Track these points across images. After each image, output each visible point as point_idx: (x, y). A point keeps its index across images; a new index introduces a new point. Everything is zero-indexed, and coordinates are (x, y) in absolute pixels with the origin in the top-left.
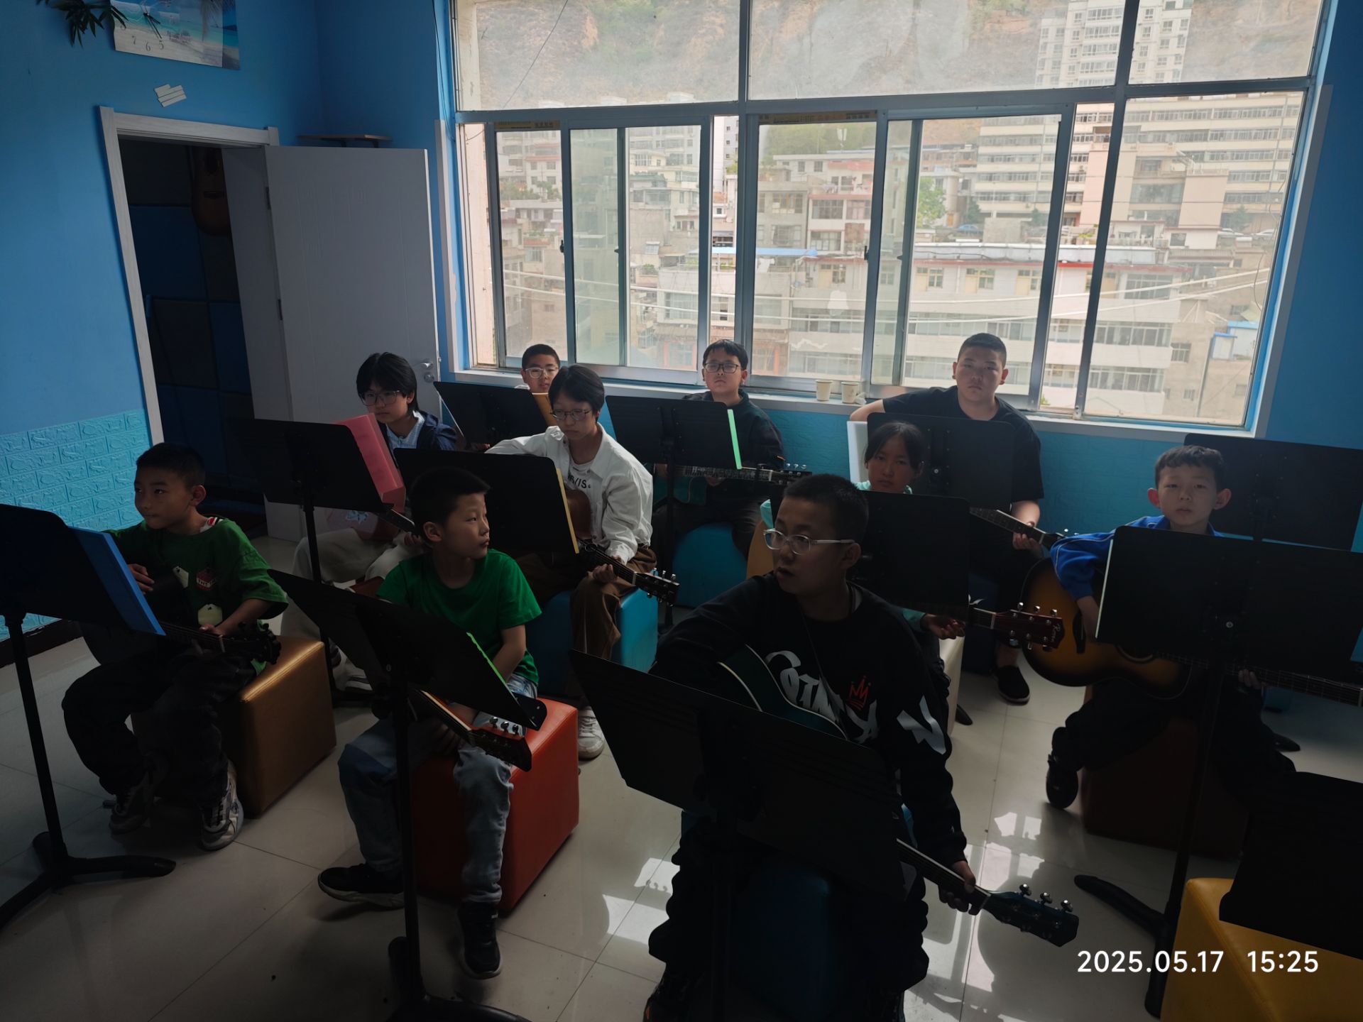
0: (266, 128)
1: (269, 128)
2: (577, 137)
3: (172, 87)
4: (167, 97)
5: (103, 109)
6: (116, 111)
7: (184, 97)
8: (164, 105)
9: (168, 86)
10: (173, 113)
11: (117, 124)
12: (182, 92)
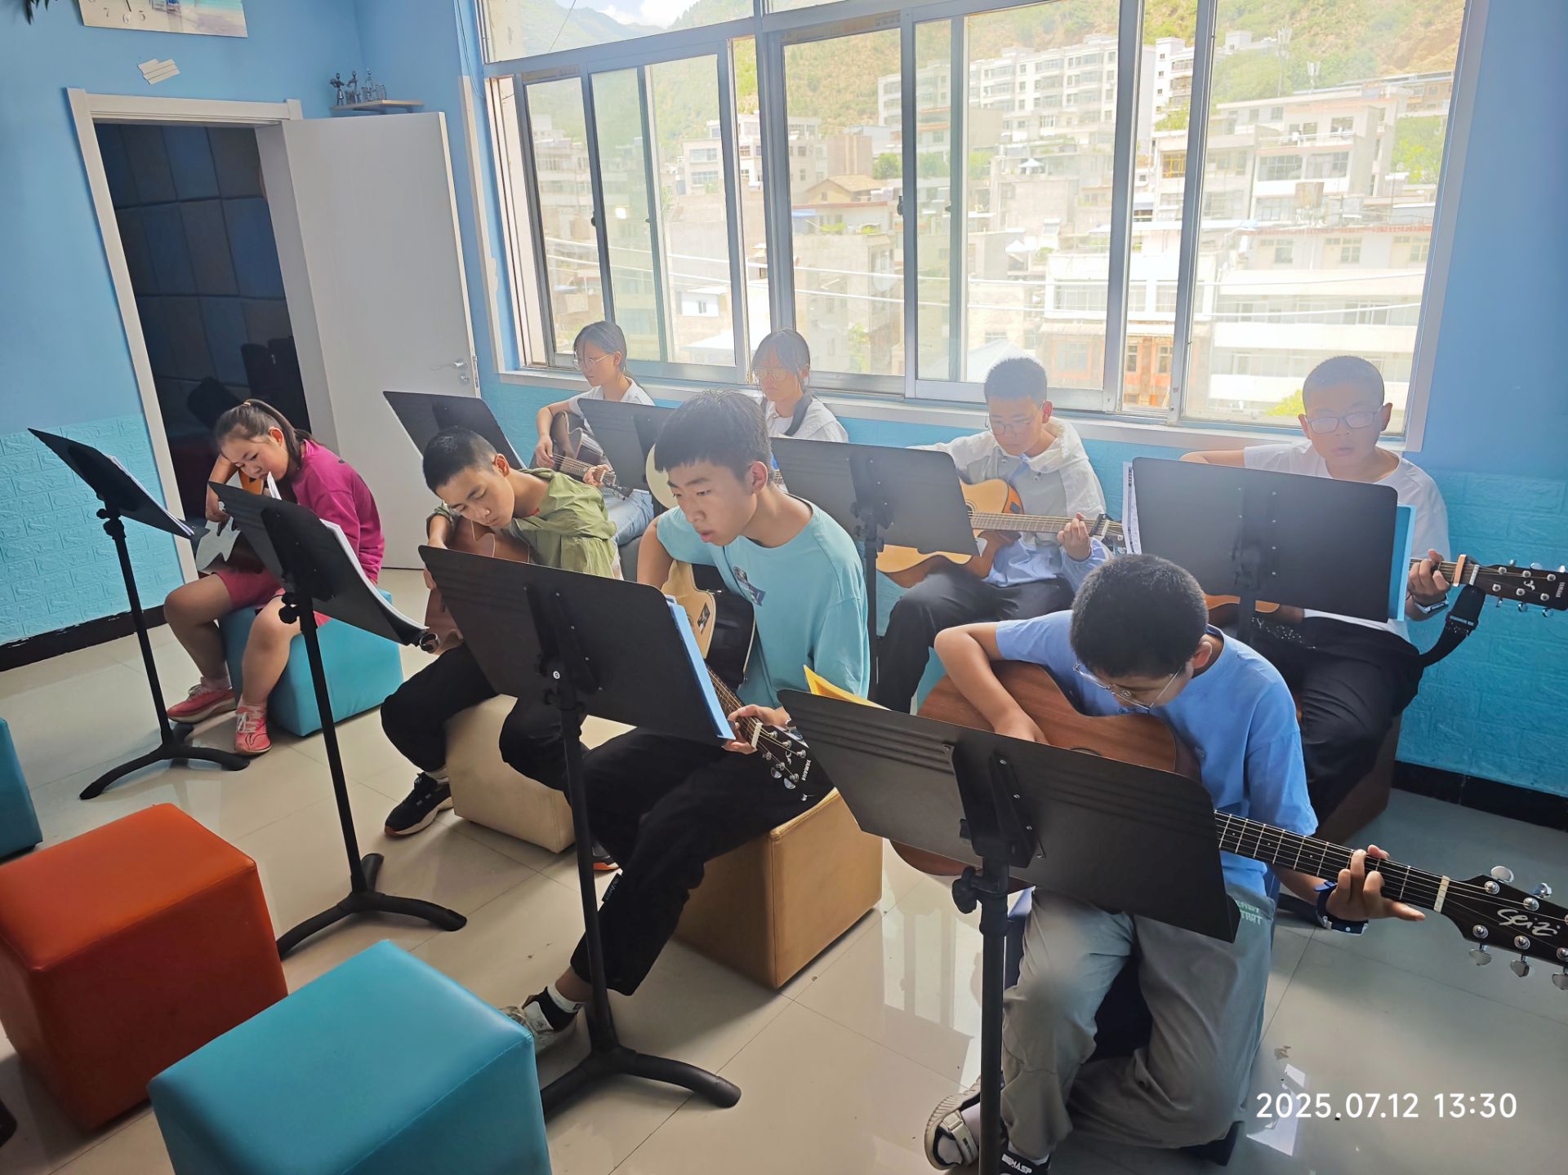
0: (285, 101)
1: (288, 100)
2: (598, 82)
3: (161, 61)
4: (154, 74)
5: (72, 92)
6: (89, 92)
7: (177, 72)
8: (152, 82)
9: (156, 61)
10: (164, 90)
11: (90, 106)
12: (174, 66)
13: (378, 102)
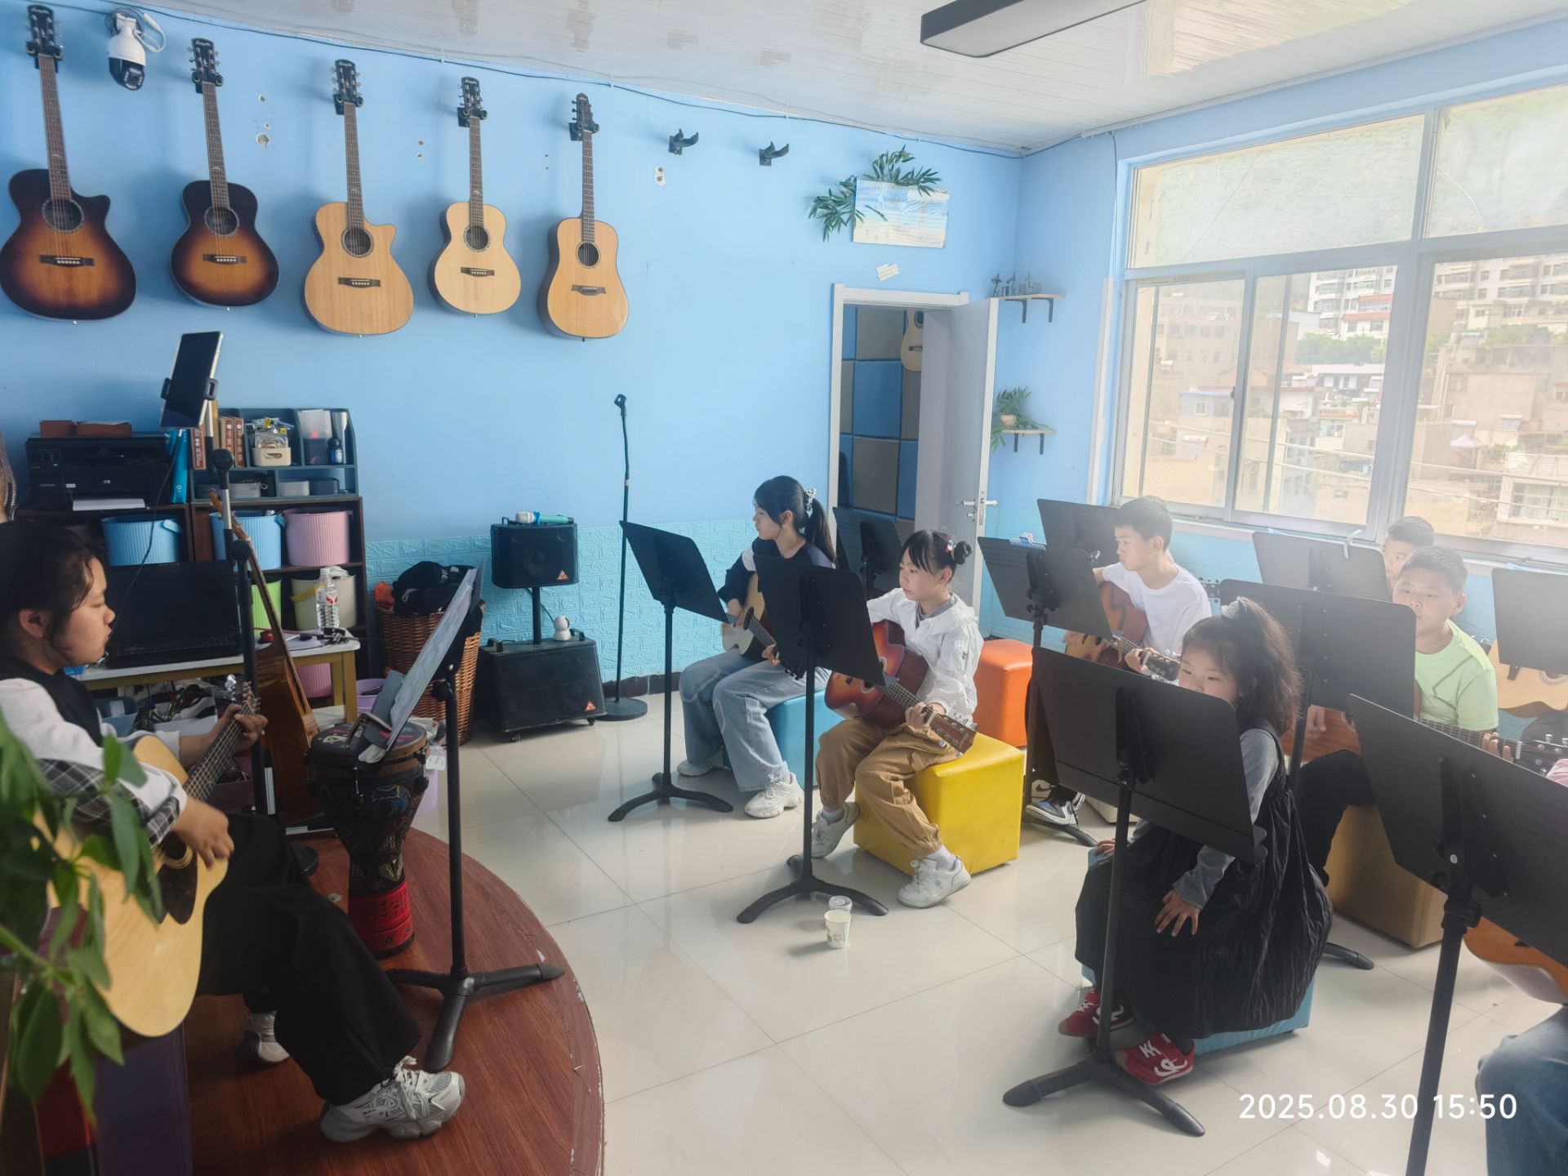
0: (959, 293)
1: (961, 293)
3: (890, 265)
4: (884, 275)
5: (837, 287)
6: (846, 286)
7: (897, 273)
8: (881, 280)
9: (886, 265)
10: (888, 285)
11: (844, 295)
12: (896, 269)
13: (1034, 295)
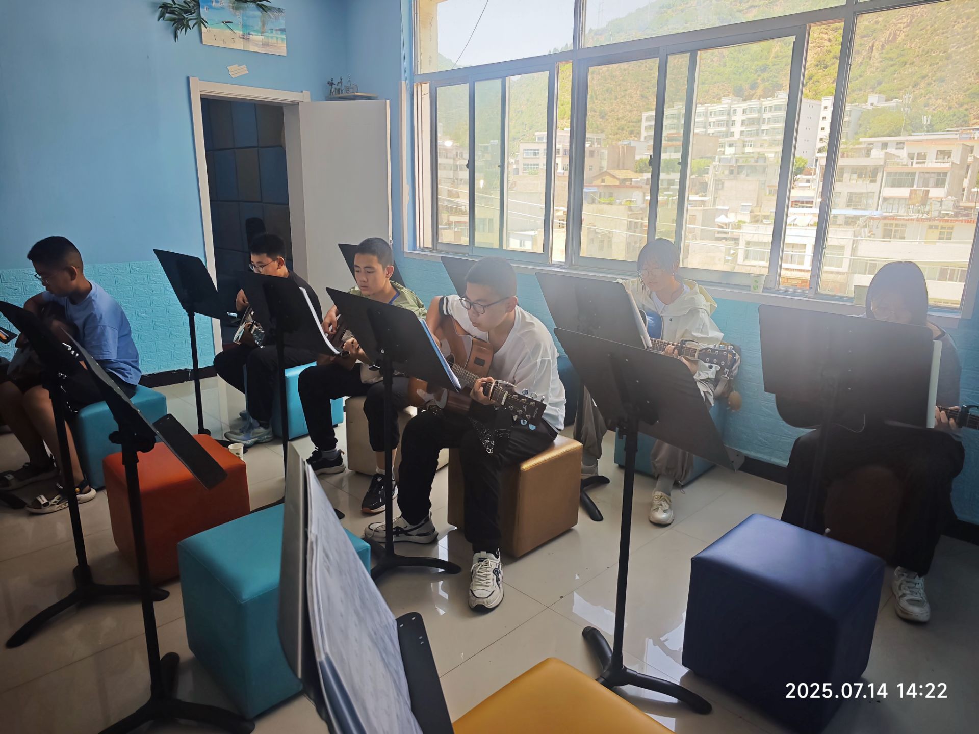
0: (302, 92)
1: (304, 91)
2: (479, 86)
3: (239, 66)
4: (235, 72)
5: (190, 78)
6: (200, 80)
8: (233, 77)
9: (236, 65)
10: (239, 82)
11: (200, 87)
12: (246, 69)
13: (353, 94)
